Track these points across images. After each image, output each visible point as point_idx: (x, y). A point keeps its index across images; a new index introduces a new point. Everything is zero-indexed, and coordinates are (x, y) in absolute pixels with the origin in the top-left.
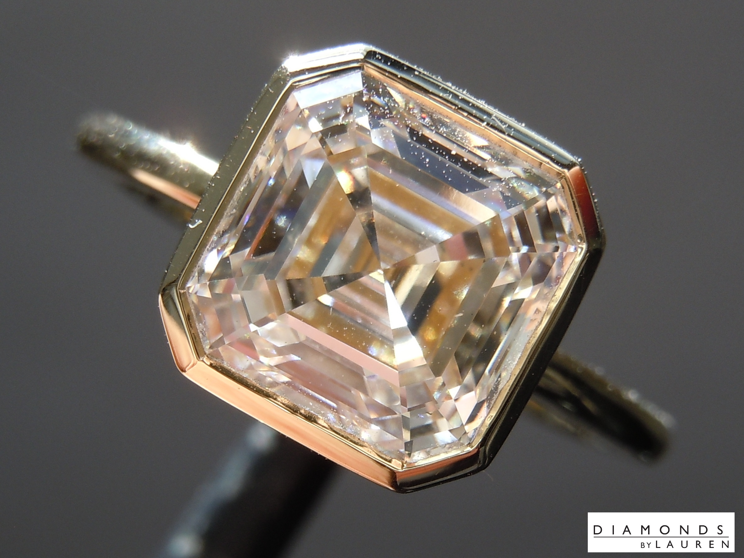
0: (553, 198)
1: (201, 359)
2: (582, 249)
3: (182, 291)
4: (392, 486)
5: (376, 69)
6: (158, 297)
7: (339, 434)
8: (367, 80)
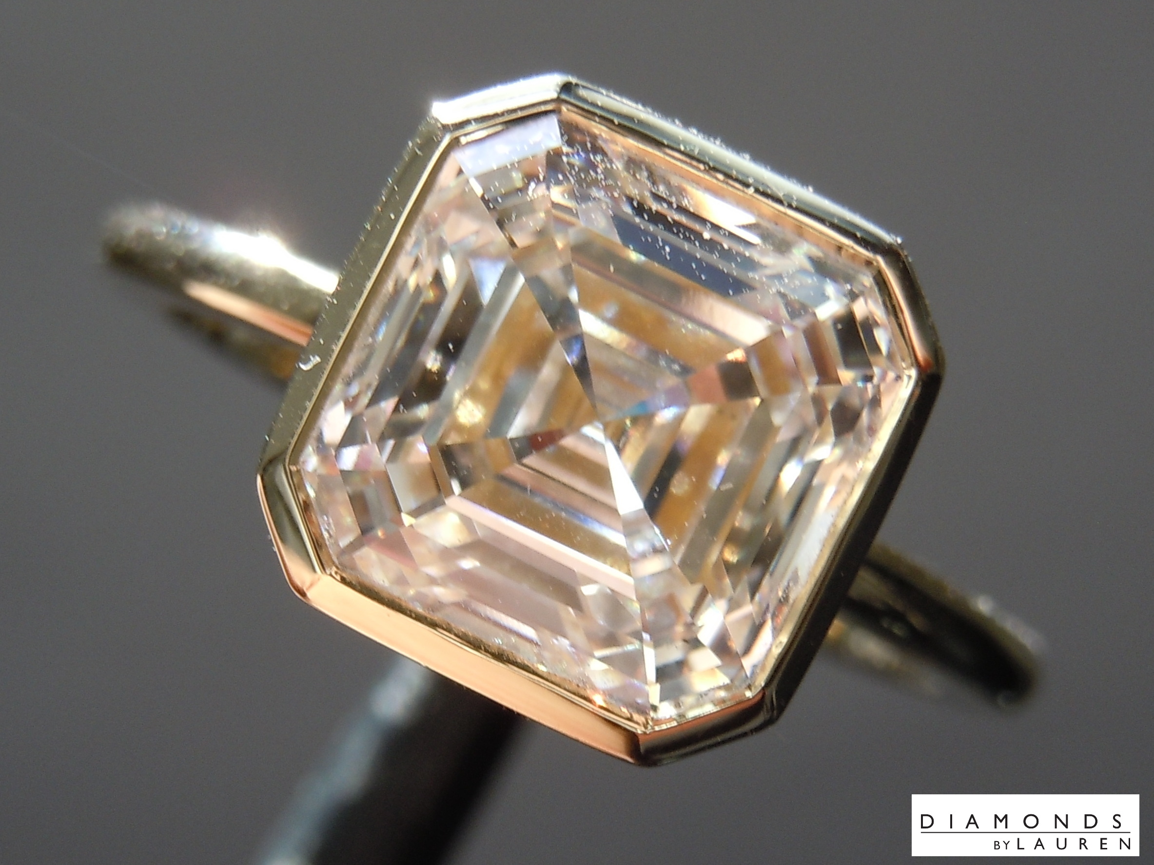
0: (861, 301)
1: (328, 572)
2: (910, 377)
3: (294, 468)
4: (631, 757)
5: (580, 112)
6: (256, 478)
7: (547, 680)
8: (569, 131)
